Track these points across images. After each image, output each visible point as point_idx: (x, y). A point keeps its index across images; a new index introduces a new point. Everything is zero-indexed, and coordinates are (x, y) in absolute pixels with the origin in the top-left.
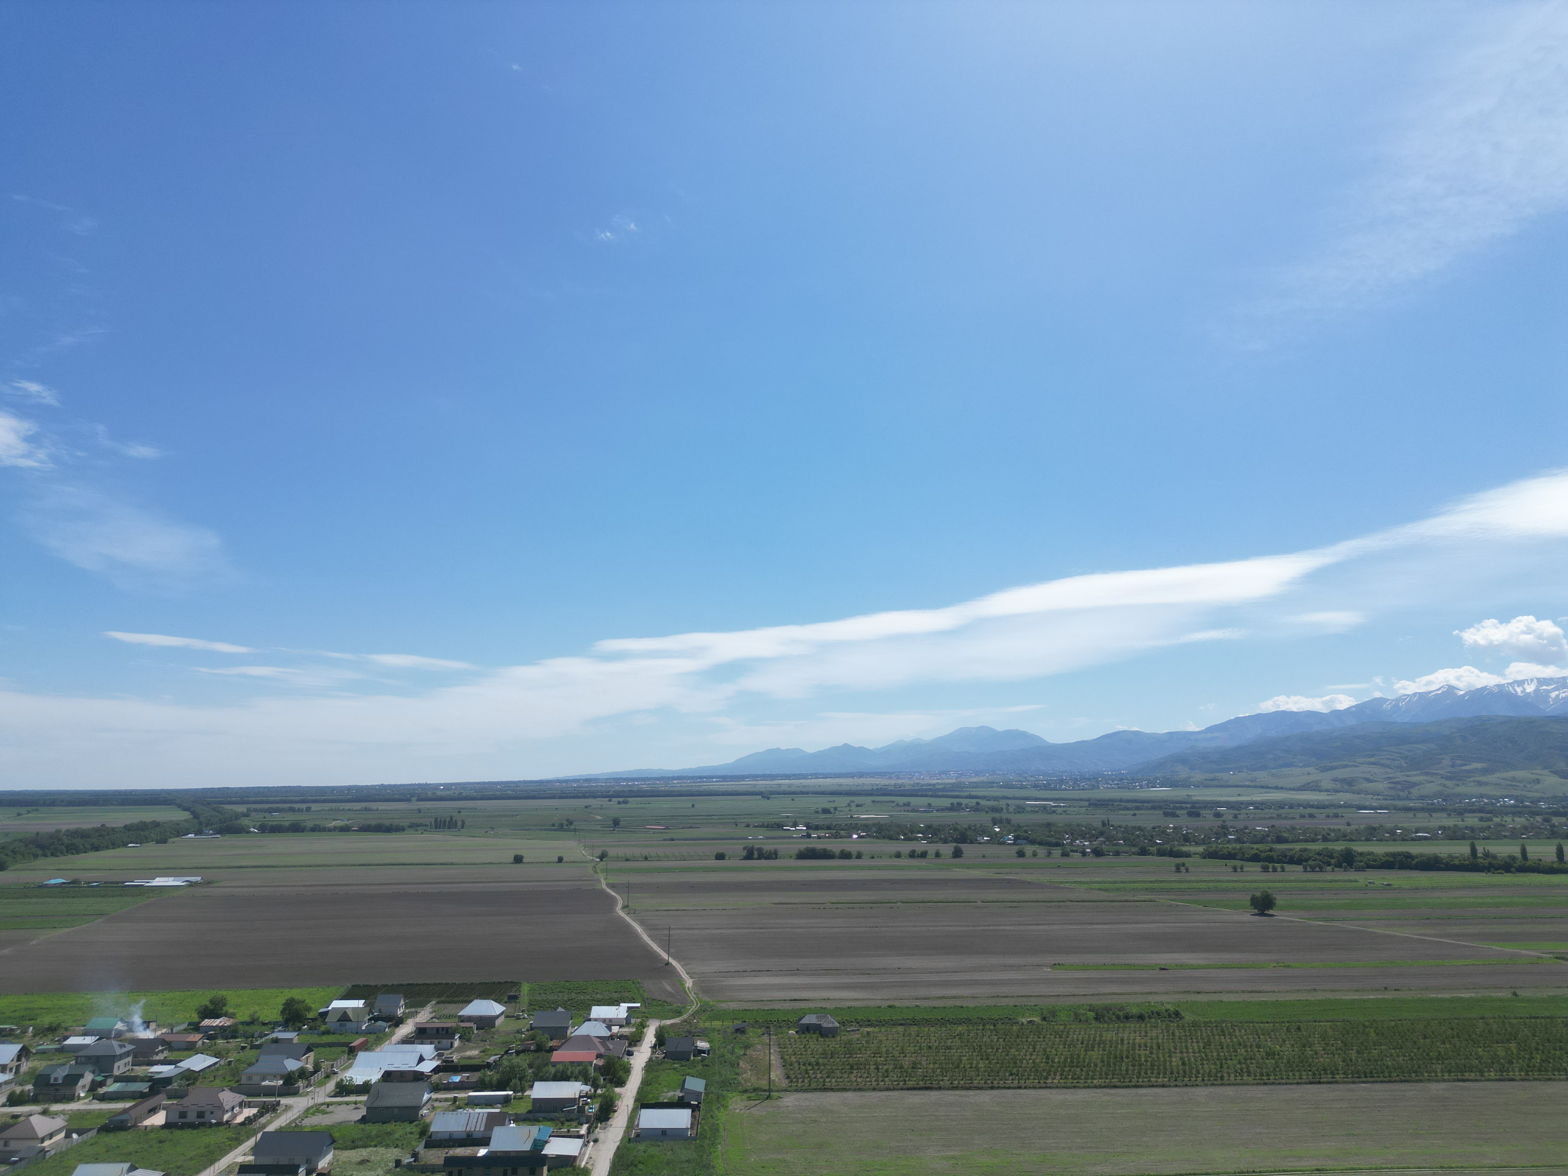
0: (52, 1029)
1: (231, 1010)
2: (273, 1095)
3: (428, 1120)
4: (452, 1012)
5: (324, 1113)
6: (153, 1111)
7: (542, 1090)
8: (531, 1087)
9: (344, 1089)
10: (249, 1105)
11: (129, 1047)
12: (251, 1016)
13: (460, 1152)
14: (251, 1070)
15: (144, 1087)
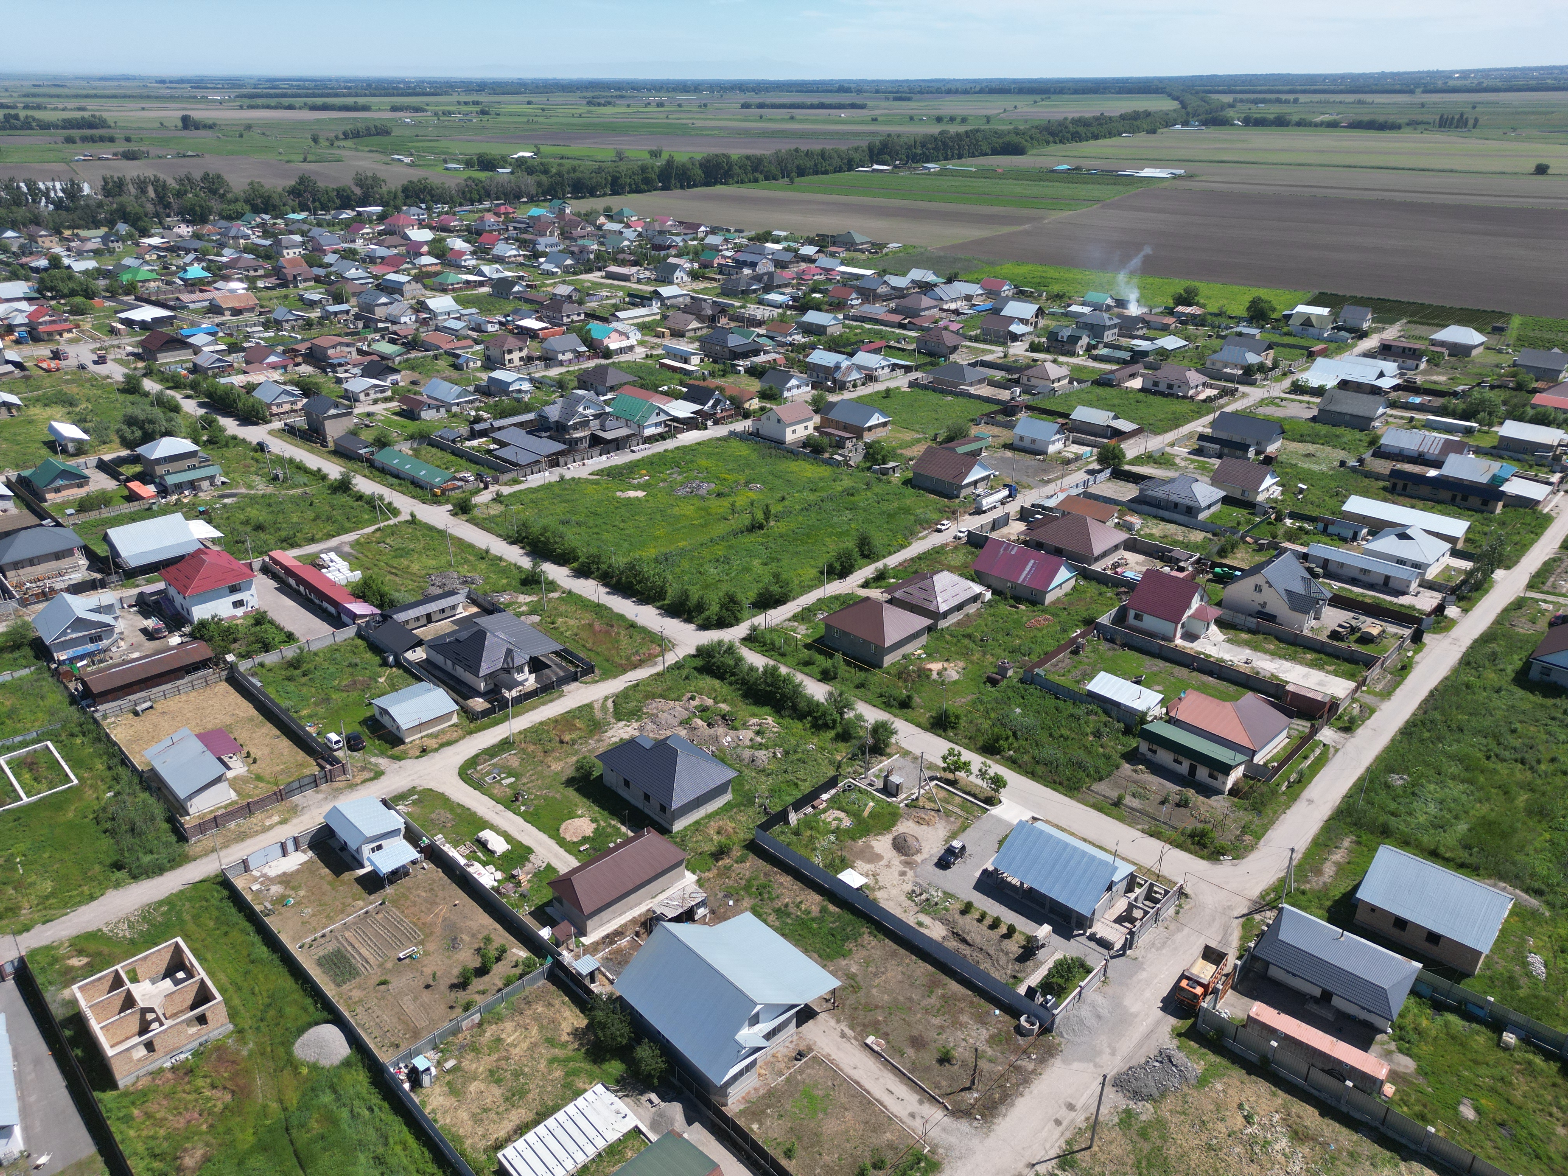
0: (1059, 297)
1: (1202, 301)
2: (1232, 381)
3: (1379, 432)
4: (1424, 334)
5: (1277, 406)
6: (1133, 376)
7: (1512, 429)
8: (1501, 424)
9: (1298, 389)
10: (1211, 386)
11: (1116, 321)
12: (1220, 308)
13: (1408, 467)
14: (1215, 356)
15: (1127, 356)
